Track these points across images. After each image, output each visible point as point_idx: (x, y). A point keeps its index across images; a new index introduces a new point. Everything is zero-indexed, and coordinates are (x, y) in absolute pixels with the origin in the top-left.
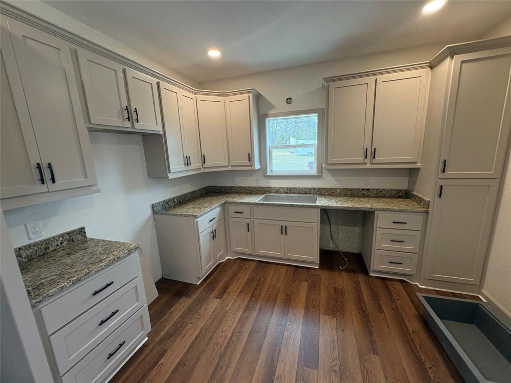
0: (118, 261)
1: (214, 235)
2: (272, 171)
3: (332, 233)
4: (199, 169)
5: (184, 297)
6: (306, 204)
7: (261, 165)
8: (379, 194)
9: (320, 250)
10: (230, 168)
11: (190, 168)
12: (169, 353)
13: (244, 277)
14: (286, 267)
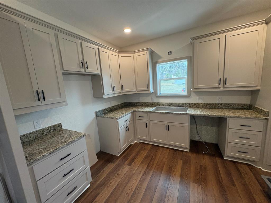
0: (73, 142)
1: (127, 129)
2: (160, 93)
3: (198, 130)
4: (120, 93)
5: (110, 163)
6: (180, 113)
7: (154, 90)
8: (230, 107)
9: (190, 140)
10: (136, 92)
11: (115, 92)
12: (100, 195)
13: (144, 154)
14: (169, 150)
